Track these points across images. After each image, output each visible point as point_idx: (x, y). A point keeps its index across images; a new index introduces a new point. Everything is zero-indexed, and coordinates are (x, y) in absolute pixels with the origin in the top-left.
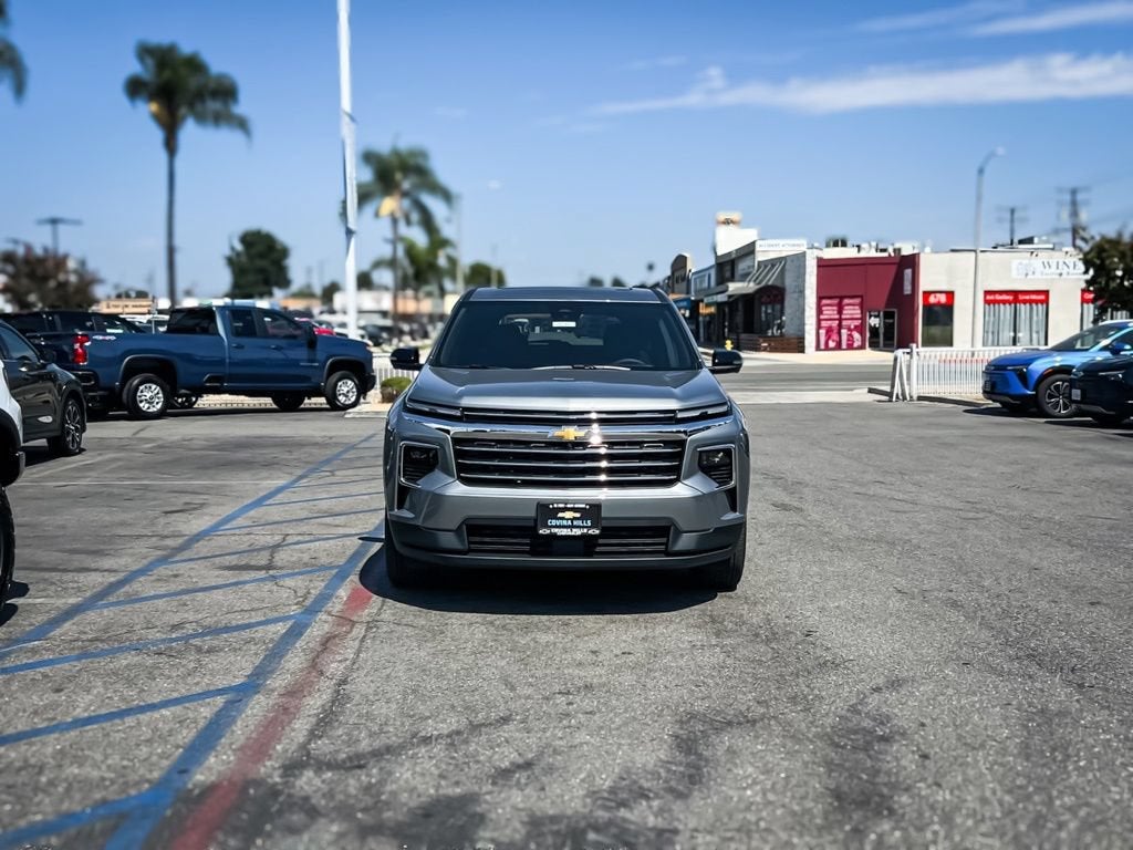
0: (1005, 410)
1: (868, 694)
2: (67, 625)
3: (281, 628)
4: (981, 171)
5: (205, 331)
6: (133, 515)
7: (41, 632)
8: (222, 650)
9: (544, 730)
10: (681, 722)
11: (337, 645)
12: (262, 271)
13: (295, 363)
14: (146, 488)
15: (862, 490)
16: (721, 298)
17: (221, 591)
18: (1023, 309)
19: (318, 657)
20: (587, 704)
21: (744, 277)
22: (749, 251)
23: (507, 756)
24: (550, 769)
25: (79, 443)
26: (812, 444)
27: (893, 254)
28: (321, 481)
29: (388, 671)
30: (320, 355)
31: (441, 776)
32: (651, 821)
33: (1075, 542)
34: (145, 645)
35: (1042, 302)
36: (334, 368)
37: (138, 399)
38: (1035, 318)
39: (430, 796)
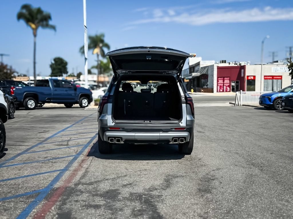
0: (265, 108)
1: (211, 171)
2: (19, 157)
3: (72, 158)
4: (263, 42)
5: (46, 86)
6: (30, 133)
7: (13, 158)
8: (58, 162)
9: (134, 178)
10: (166, 176)
11: (85, 161)
12: (60, 69)
13: (71, 95)
14: (33, 127)
15: (221, 128)
16: (190, 77)
17: (56, 150)
18: (275, 81)
19: (81, 164)
20: (145, 173)
21: (197, 72)
22: (198, 64)
23: (125, 183)
24: (135, 185)
25: (13, 116)
26: (211, 117)
27: (239, 65)
28: (79, 126)
29: (98, 167)
30: (78, 93)
31: (111, 186)
32: (157, 194)
33: (272, 140)
34: (39, 161)
35: (280, 79)
36: (82, 96)
37: (28, 104)
38: (278, 83)
39: (108, 189)
